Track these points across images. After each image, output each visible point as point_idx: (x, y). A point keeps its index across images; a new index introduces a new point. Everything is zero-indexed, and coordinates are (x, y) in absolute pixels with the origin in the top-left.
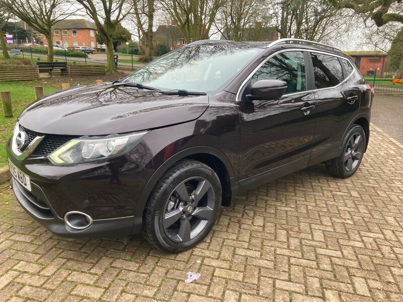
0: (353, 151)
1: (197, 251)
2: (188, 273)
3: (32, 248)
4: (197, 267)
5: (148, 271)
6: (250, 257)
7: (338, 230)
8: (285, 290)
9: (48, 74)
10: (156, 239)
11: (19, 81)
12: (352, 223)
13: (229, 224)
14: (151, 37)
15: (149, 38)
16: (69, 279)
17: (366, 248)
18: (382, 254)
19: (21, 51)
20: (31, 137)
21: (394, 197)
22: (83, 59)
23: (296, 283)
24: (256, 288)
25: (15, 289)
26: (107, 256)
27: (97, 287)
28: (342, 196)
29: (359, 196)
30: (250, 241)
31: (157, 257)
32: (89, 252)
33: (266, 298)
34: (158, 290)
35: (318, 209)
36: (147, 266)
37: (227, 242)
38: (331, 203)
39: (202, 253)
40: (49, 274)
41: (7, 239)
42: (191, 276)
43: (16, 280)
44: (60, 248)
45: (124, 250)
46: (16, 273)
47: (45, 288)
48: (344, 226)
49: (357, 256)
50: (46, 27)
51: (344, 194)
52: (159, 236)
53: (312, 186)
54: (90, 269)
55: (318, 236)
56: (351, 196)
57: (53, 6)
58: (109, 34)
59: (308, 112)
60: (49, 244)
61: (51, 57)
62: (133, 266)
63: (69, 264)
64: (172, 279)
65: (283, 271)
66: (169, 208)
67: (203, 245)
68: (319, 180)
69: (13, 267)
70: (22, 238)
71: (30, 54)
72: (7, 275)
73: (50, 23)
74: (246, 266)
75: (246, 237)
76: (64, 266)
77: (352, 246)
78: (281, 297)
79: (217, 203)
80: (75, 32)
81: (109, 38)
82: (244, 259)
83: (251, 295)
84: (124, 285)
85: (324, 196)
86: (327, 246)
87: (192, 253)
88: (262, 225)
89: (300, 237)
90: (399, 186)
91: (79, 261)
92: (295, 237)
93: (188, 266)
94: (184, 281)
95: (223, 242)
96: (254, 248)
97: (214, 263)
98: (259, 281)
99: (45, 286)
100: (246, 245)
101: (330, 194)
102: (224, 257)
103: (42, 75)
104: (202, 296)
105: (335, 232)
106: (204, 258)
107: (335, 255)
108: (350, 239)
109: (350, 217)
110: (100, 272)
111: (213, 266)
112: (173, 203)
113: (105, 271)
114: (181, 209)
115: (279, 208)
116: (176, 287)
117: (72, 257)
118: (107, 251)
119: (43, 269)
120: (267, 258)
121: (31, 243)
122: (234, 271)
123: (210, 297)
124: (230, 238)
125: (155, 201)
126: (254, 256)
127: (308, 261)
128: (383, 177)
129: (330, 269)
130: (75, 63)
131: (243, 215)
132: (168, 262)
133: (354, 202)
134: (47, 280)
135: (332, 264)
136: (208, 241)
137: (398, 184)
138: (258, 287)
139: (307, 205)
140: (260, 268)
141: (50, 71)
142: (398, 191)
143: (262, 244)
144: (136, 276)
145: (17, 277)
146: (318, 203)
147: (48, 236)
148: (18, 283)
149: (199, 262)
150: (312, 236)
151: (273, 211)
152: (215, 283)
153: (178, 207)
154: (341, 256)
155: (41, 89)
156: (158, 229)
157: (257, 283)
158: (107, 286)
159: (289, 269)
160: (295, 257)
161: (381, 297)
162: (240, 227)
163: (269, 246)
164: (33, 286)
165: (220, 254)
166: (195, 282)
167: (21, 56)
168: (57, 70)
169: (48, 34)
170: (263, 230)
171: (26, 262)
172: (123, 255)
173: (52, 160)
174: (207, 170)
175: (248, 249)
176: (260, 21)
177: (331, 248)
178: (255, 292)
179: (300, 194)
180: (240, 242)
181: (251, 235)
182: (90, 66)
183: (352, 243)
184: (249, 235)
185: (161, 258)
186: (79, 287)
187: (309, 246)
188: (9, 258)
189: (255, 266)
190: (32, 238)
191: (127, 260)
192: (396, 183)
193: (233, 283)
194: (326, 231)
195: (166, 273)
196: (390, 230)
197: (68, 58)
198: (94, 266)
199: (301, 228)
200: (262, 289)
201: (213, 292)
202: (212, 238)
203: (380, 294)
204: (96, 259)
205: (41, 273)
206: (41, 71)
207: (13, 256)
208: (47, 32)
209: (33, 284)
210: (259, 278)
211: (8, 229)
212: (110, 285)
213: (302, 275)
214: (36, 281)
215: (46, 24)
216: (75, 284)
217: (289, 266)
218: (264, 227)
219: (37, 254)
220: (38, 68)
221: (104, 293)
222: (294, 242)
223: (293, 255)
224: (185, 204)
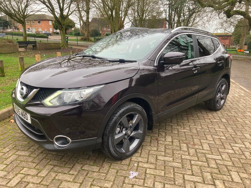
0: (221, 94)
1: (134, 158)
2: (130, 172)
3: (30, 159)
4: (135, 168)
5: (105, 172)
6: (167, 161)
7: (217, 143)
8: (191, 181)
9: (24, 48)
10: (110, 152)
11: (6, 53)
12: (225, 138)
13: (151, 141)
14: (88, 25)
15: (87, 25)
16: (57, 178)
17: (235, 153)
18: (245, 157)
19: (6, 34)
20: (30, 89)
21: (247, 122)
22: (46, 39)
23: (197, 176)
24: (173, 180)
25: (24, 186)
26: (78, 163)
27: (75, 182)
28: (217, 122)
29: (227, 122)
30: (165, 151)
31: (110, 162)
32: (67, 161)
33: (180, 186)
34: (113, 183)
35: (203, 130)
36: (104, 168)
37: (151, 152)
38: (211, 126)
39: (137, 159)
40: (44, 175)
41: (14, 154)
42: (132, 174)
43: (23, 180)
44: (48, 159)
45: (88, 159)
46: (23, 175)
47: (42, 185)
48: (221, 140)
49: (231, 159)
50: (22, 19)
51: (217, 121)
52: (112, 149)
53: (198, 116)
54: (69, 172)
55: (206, 147)
56: (222, 122)
57: (26, 6)
58: (62, 23)
59: (196, 71)
60: (41, 157)
61: (25, 38)
62: (96, 168)
63: (56, 169)
64: (121, 176)
65: (188, 169)
66: (117, 132)
67: (137, 155)
68: (201, 112)
69: (20, 172)
70: (23, 153)
71: (12, 36)
72: (17, 177)
73: (25, 17)
74: (165, 167)
75: (162, 149)
76: (53, 170)
77: (227, 153)
78: (189, 185)
79: (145, 128)
80: (39, 22)
81: (63, 26)
82: (163, 162)
83: (171, 184)
84: (92, 181)
85: (206, 122)
86: (212, 153)
87: (131, 160)
88: (171, 141)
89: (195, 148)
90: (249, 115)
91: (61, 166)
92: (192, 148)
93: (130, 168)
94: (128, 177)
95: (149, 152)
96: (168, 156)
97: (146, 165)
98: (174, 176)
99: (42, 183)
100: (163, 154)
101: (209, 121)
102: (151, 161)
103: (20, 50)
104: (141, 186)
105: (216, 144)
106: (139, 162)
107: (218, 159)
108: (225, 148)
109: (223, 135)
110: (76, 173)
111: (145, 168)
112: (119, 129)
113: (79, 173)
114: (124, 132)
115: (180, 130)
116: (124, 181)
117: (56, 164)
118: (78, 159)
119: (39, 172)
120: (177, 161)
121: (29, 156)
122: (158, 170)
123: (146, 187)
124: (153, 149)
125: (109, 128)
126: (169, 161)
127: (202, 163)
128: (239, 109)
129: (216, 167)
130: (40, 41)
131: (159, 135)
132: (117, 166)
133: (224, 126)
134: (43, 179)
135: (217, 164)
136: (140, 152)
137: (249, 114)
138: (174, 179)
139: (196, 128)
140: (174, 168)
141: (25, 47)
142: (249, 118)
143: (173, 153)
144: (98, 175)
145: (24, 178)
146: (203, 126)
147: (40, 151)
148: (25, 182)
149: (136, 165)
150: (202, 147)
151: (176, 132)
152: (148, 178)
153: (122, 131)
154: (222, 159)
155: (22, 58)
156: (111, 145)
157: (173, 177)
158: (81, 182)
159: (192, 168)
160: (194, 160)
161: (248, 183)
162: (158, 143)
163: (177, 154)
164: (34, 184)
165: (148, 160)
166: (135, 177)
167: (6, 37)
168: (30, 46)
169: (24, 24)
170: (172, 144)
171: (28, 168)
172: (88, 162)
173: (45, 104)
174: (139, 108)
175: (165, 156)
176: (156, 15)
177: (215, 154)
178: (173, 182)
179: (191, 121)
180: (160, 152)
181: (165, 147)
182: (51, 43)
183: (227, 151)
184: (164, 148)
185: (112, 163)
186: (64, 183)
187: (202, 153)
188: (17, 166)
189: (171, 166)
190: (30, 153)
191: (91, 165)
192: (247, 113)
193: (159, 178)
194: (210, 144)
195: (117, 173)
196: (248, 142)
197: (36, 39)
198: (71, 169)
199: (195, 143)
200: (177, 181)
201: (147, 183)
202: (142, 150)
203: (247, 181)
204: (72, 165)
205: (39, 175)
206: (20, 47)
207: (19, 164)
208: (23, 22)
209: (34, 182)
210: (174, 174)
211: (13, 148)
212: (83, 181)
213: (200, 171)
214: (36, 180)
215: (22, 18)
216: (61, 181)
217: (191, 165)
218: (172, 142)
219: (34, 163)
220: (18, 45)
221: (80, 186)
222: (192, 151)
223: (193, 159)
224: (127, 129)
